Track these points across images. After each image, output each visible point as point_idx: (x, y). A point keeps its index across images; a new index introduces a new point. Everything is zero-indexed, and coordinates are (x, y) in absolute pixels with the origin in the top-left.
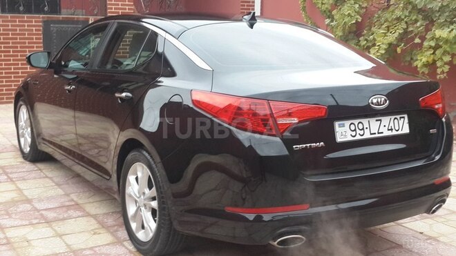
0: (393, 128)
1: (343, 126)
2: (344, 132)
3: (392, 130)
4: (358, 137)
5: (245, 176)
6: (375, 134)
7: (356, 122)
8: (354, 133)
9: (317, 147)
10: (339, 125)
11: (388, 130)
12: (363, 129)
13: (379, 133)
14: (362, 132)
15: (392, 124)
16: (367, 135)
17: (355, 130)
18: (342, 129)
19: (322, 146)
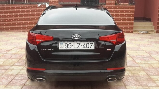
0: (86, 47)
1: (63, 44)
2: (62, 46)
3: (85, 47)
4: (68, 48)
5: (30, 59)
6: (76, 48)
7: (68, 43)
8: (66, 47)
9: (50, 50)
10: (61, 43)
11: (83, 47)
12: (71, 46)
13: (78, 48)
14: (70, 47)
15: (85, 45)
16: (72, 48)
17: (67, 46)
18: (62, 45)
19: (53, 50)
